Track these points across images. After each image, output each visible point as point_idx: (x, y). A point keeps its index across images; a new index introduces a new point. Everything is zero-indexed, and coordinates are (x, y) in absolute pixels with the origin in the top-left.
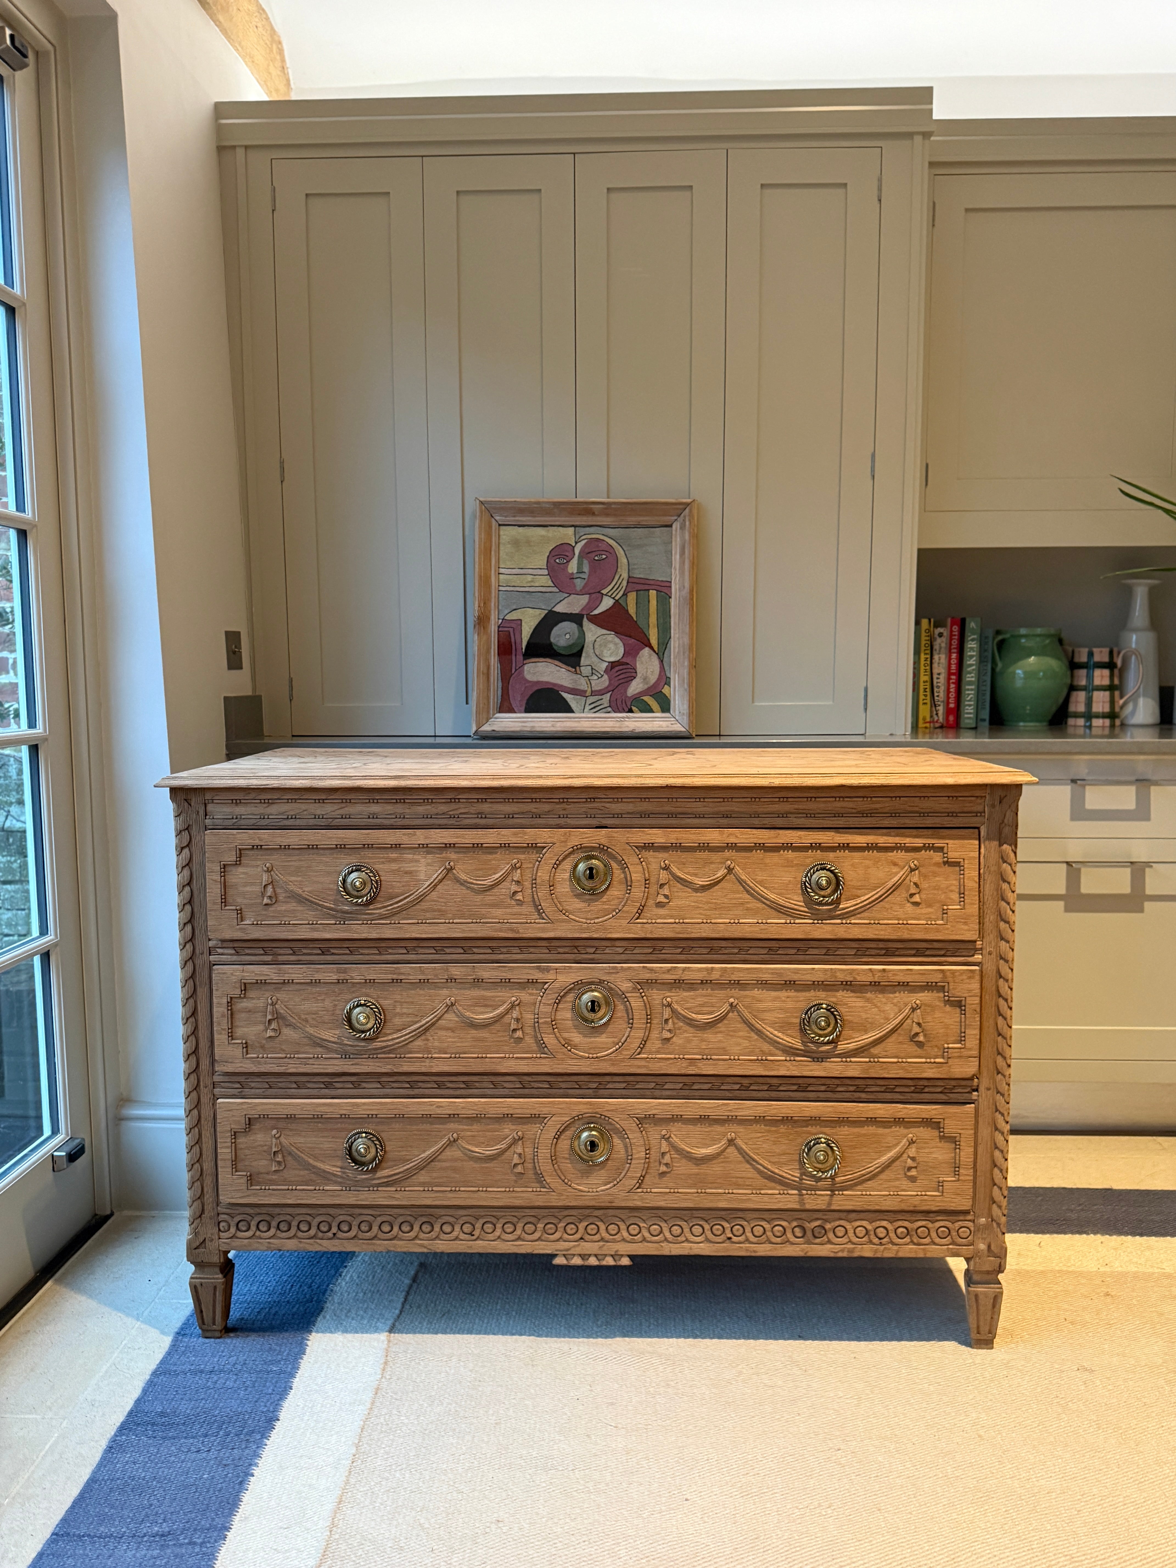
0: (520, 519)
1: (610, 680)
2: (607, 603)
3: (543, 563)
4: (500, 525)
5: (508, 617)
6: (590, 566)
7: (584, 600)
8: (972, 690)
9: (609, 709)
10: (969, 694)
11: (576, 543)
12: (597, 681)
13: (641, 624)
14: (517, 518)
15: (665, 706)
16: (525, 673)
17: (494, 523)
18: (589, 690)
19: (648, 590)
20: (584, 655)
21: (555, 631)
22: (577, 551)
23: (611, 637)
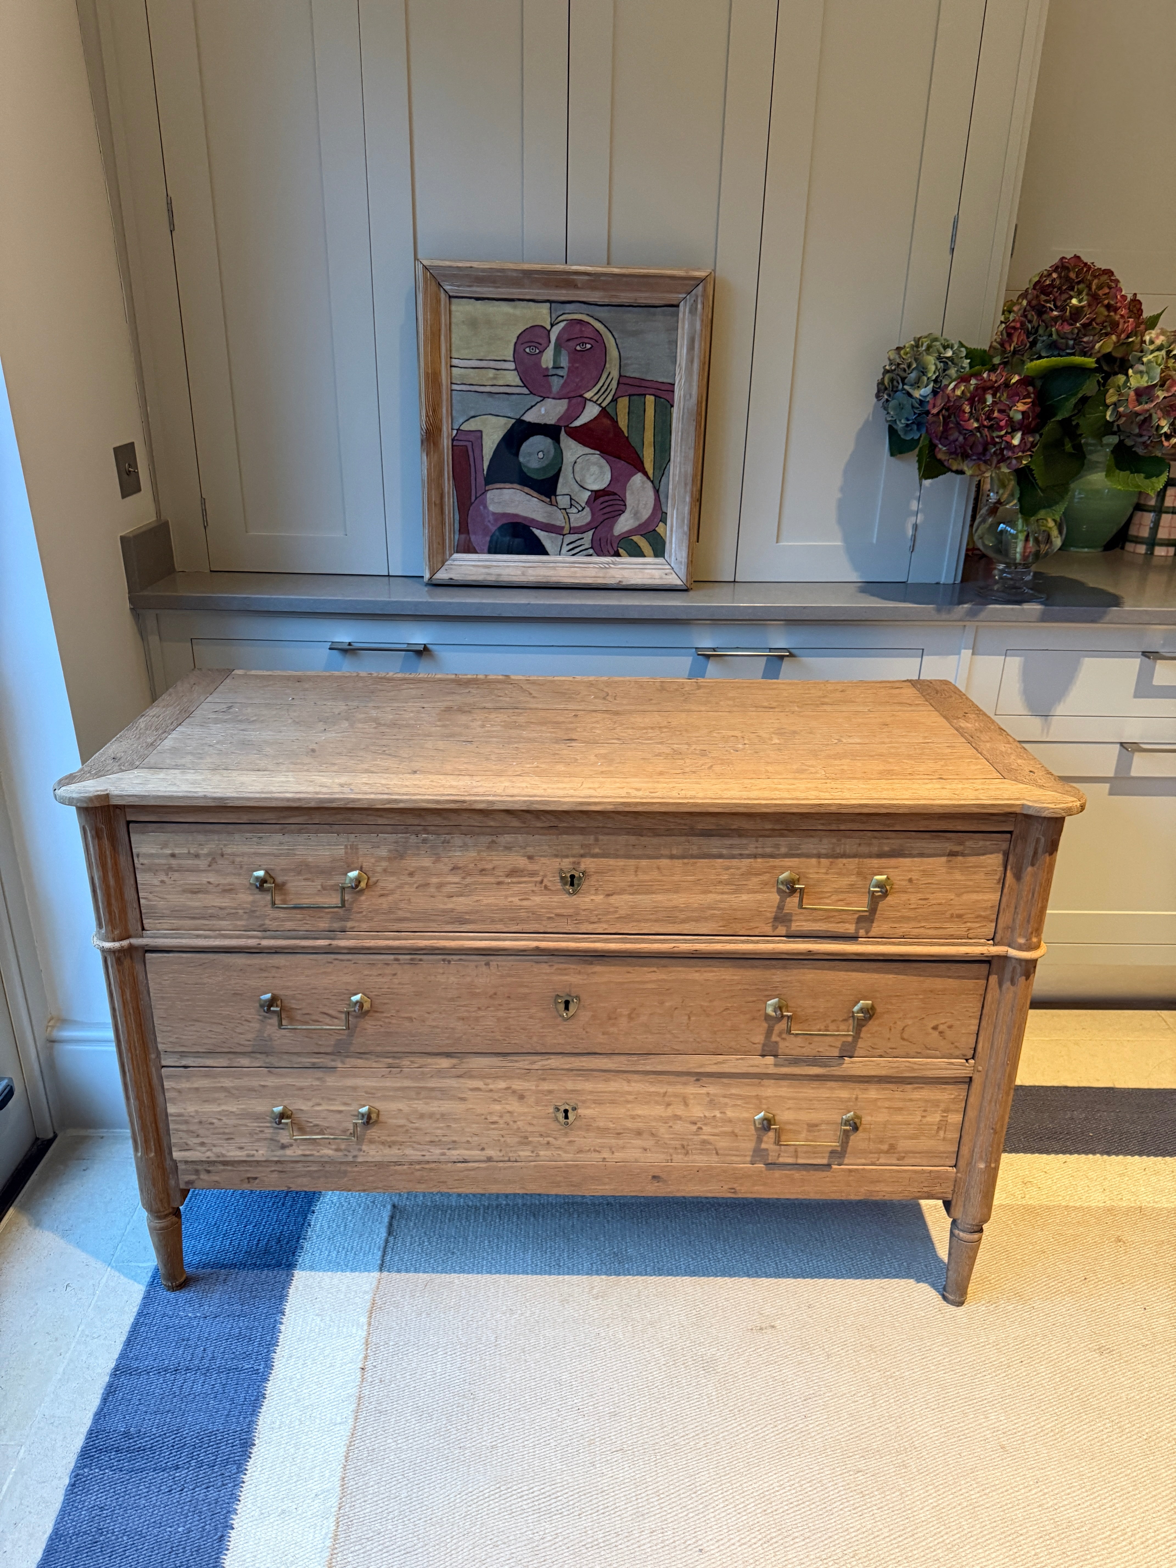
0: (478, 289)
1: (593, 514)
2: (591, 412)
3: (509, 354)
4: (450, 297)
5: (465, 427)
6: (570, 359)
7: (561, 406)
9: (591, 551)
11: (552, 325)
12: (578, 515)
13: (634, 441)
14: (474, 289)
15: (659, 550)
16: (488, 502)
17: (443, 295)
18: (568, 526)
19: (645, 395)
20: (561, 480)
21: (526, 447)
22: (553, 338)
23: (596, 457)
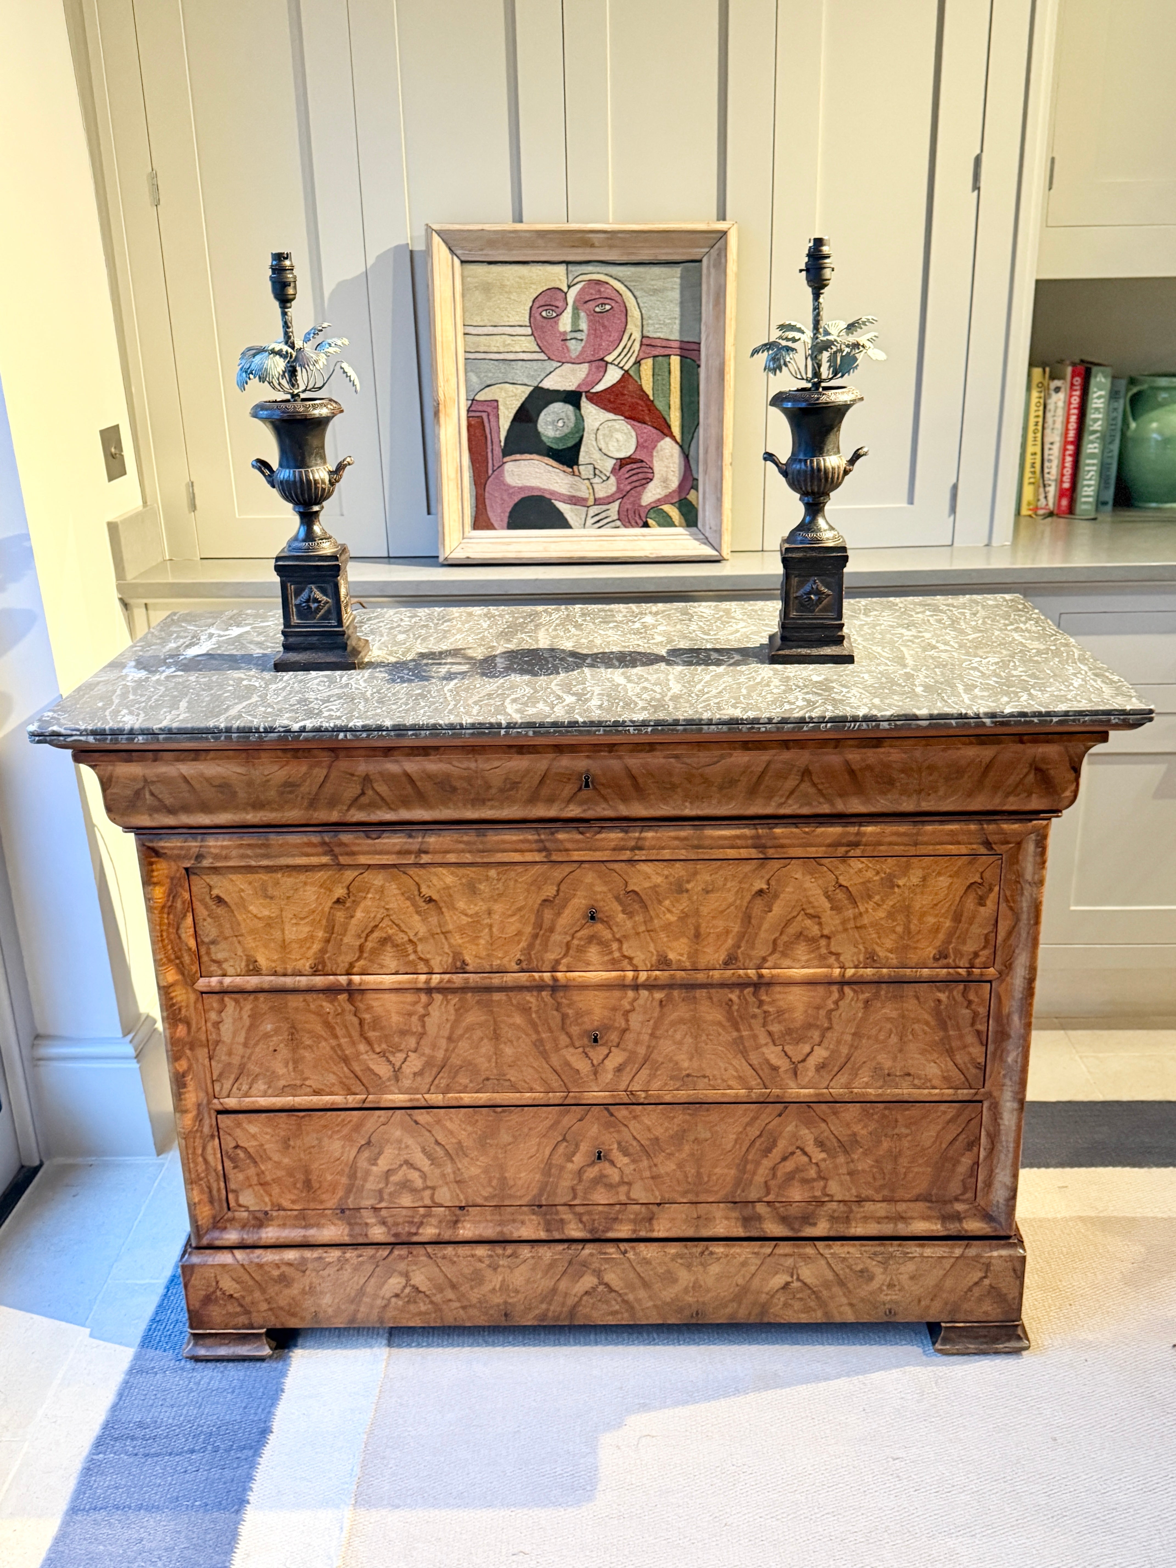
0: (489, 253)
1: (618, 484)
2: (612, 376)
4: (462, 262)
6: (590, 321)
7: (581, 371)
8: (1093, 465)
10: (1089, 471)
11: (569, 287)
12: (602, 486)
14: (486, 253)
15: (692, 518)
16: (506, 474)
17: (454, 260)
18: (592, 497)
19: (669, 356)
20: (583, 449)
21: (544, 416)
22: (571, 299)
23: (620, 422)
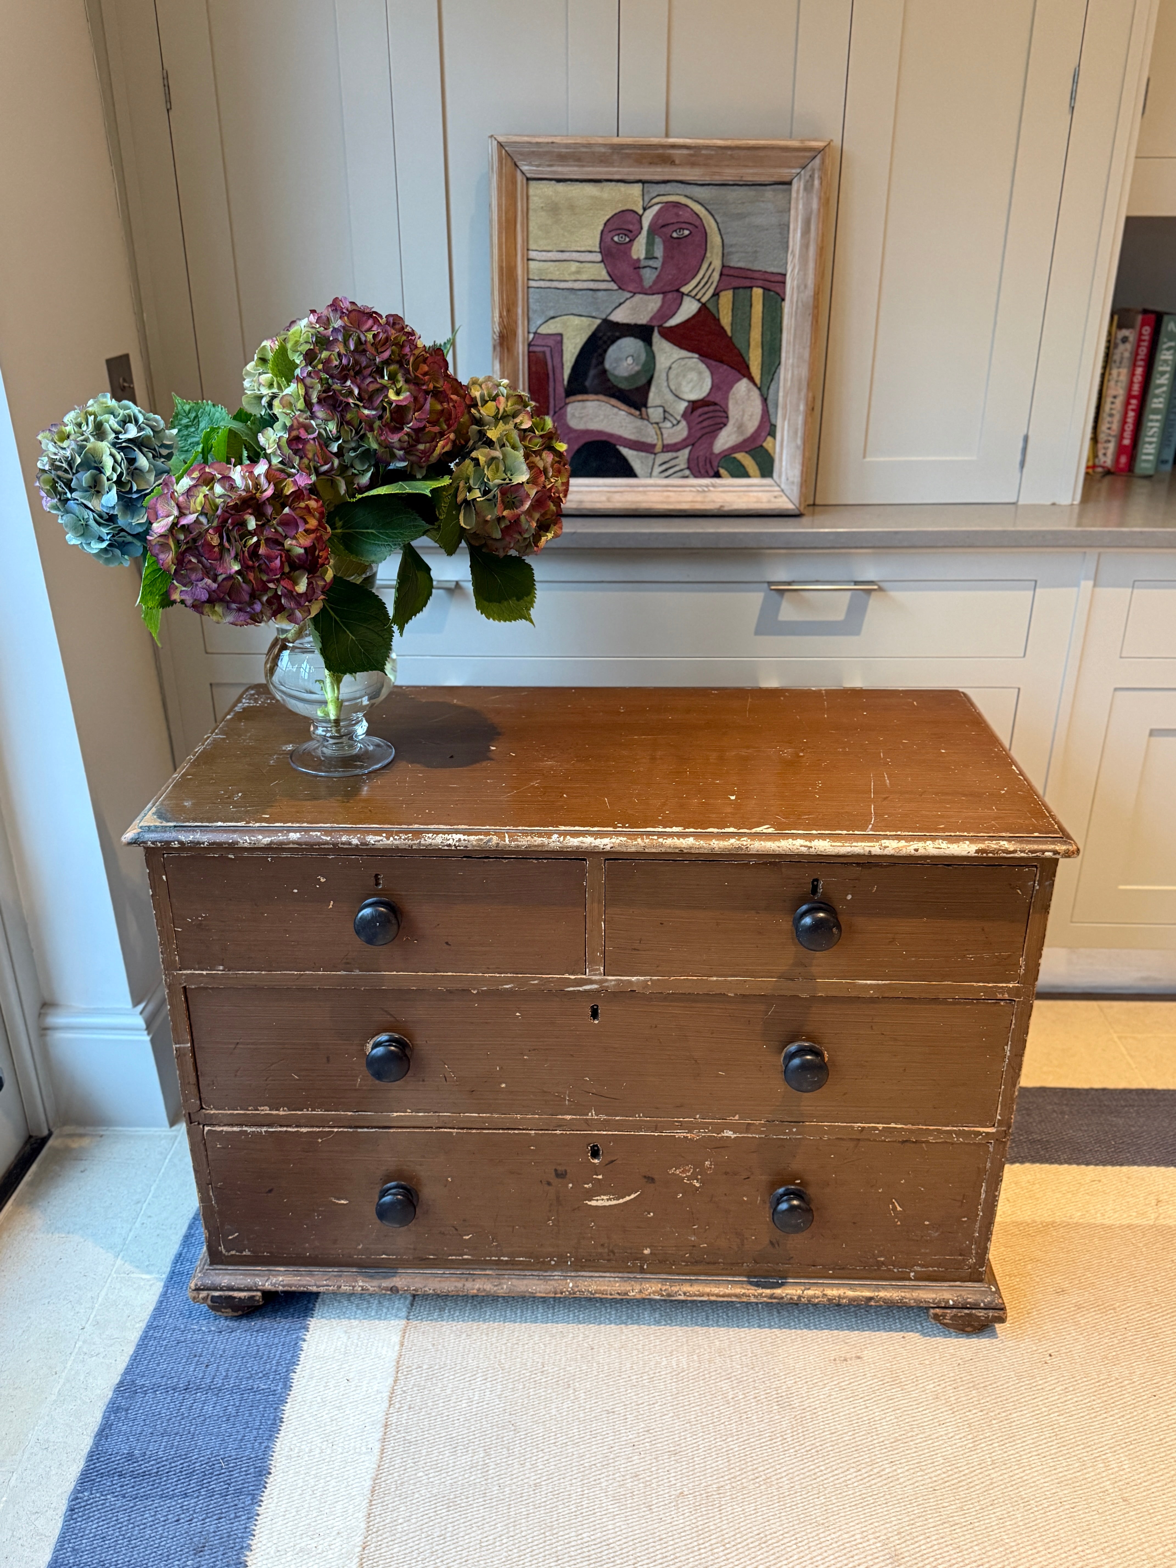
0: (560, 169)
1: (690, 428)
2: (688, 309)
4: (528, 179)
5: (543, 330)
6: (666, 248)
7: (654, 303)
9: (687, 472)
11: (645, 209)
12: (671, 431)
13: (739, 342)
14: (555, 168)
15: (766, 468)
16: (569, 416)
17: (519, 178)
18: (660, 444)
19: (751, 288)
20: (653, 389)
21: (613, 351)
22: (645, 224)
23: (693, 360)
